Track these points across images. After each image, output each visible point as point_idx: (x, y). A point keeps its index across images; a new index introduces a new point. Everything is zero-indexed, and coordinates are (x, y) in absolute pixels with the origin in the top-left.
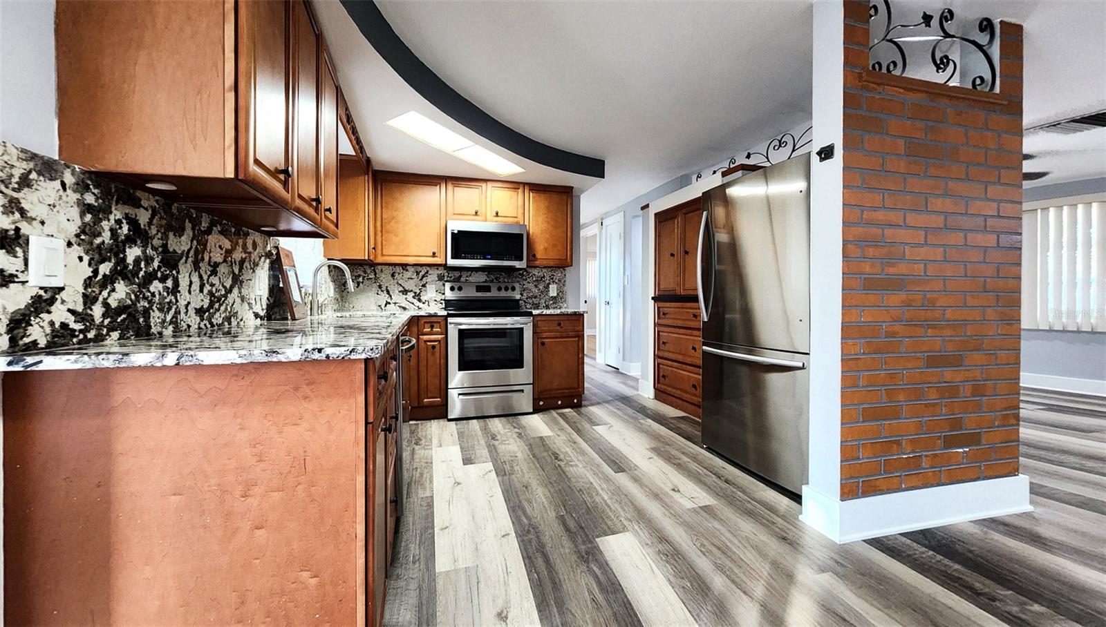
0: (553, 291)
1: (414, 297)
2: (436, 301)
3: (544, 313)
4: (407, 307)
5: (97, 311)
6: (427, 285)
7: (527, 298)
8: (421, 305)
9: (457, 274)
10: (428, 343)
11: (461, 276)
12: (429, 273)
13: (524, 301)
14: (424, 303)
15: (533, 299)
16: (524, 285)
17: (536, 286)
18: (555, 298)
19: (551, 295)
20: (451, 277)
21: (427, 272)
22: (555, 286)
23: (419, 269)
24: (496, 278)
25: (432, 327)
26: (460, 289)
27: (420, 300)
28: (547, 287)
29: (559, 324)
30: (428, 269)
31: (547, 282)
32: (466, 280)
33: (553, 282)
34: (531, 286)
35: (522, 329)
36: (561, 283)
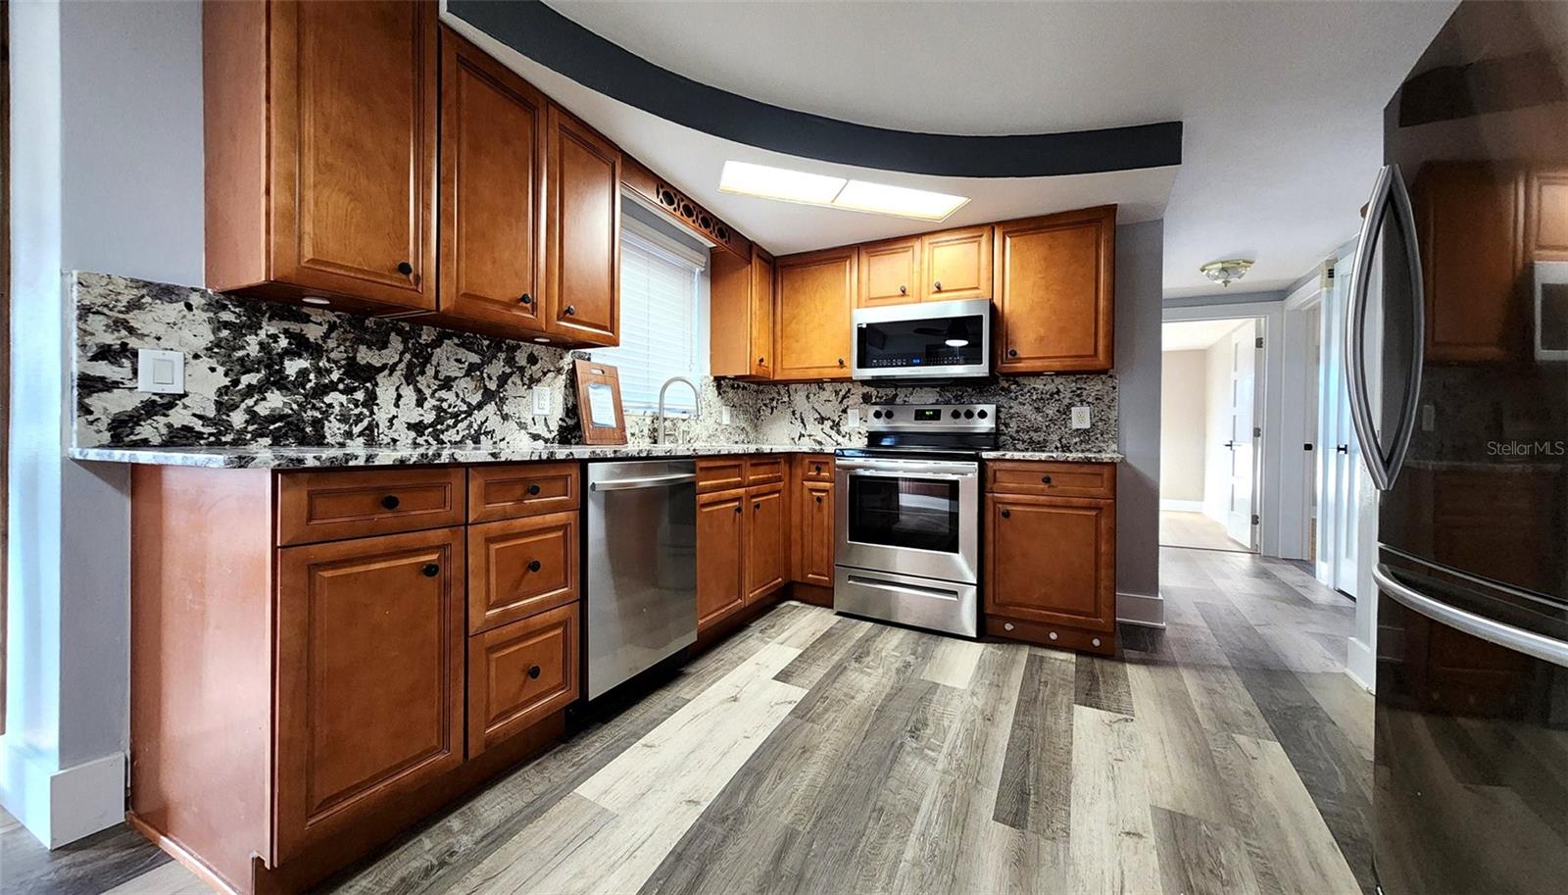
0: (1081, 418)
1: (832, 428)
2: (860, 433)
3: (1007, 457)
4: (824, 442)
5: (238, 418)
6: (849, 411)
7: (1017, 432)
8: (840, 439)
9: (890, 392)
10: (814, 494)
11: (896, 395)
12: (852, 392)
13: (1011, 437)
14: (844, 436)
15: (1032, 434)
16: (1011, 408)
17: (1038, 410)
18: (1086, 431)
19: (1074, 427)
20: (881, 398)
21: (849, 390)
22: (1086, 410)
23: (838, 386)
24: (956, 397)
25: (819, 470)
26: (889, 415)
27: (838, 432)
28: (1066, 412)
29: (1047, 480)
30: (851, 386)
31: (1066, 401)
32: (905, 401)
33: (1082, 402)
34: (1027, 410)
35: (957, 482)
36: (1102, 406)
